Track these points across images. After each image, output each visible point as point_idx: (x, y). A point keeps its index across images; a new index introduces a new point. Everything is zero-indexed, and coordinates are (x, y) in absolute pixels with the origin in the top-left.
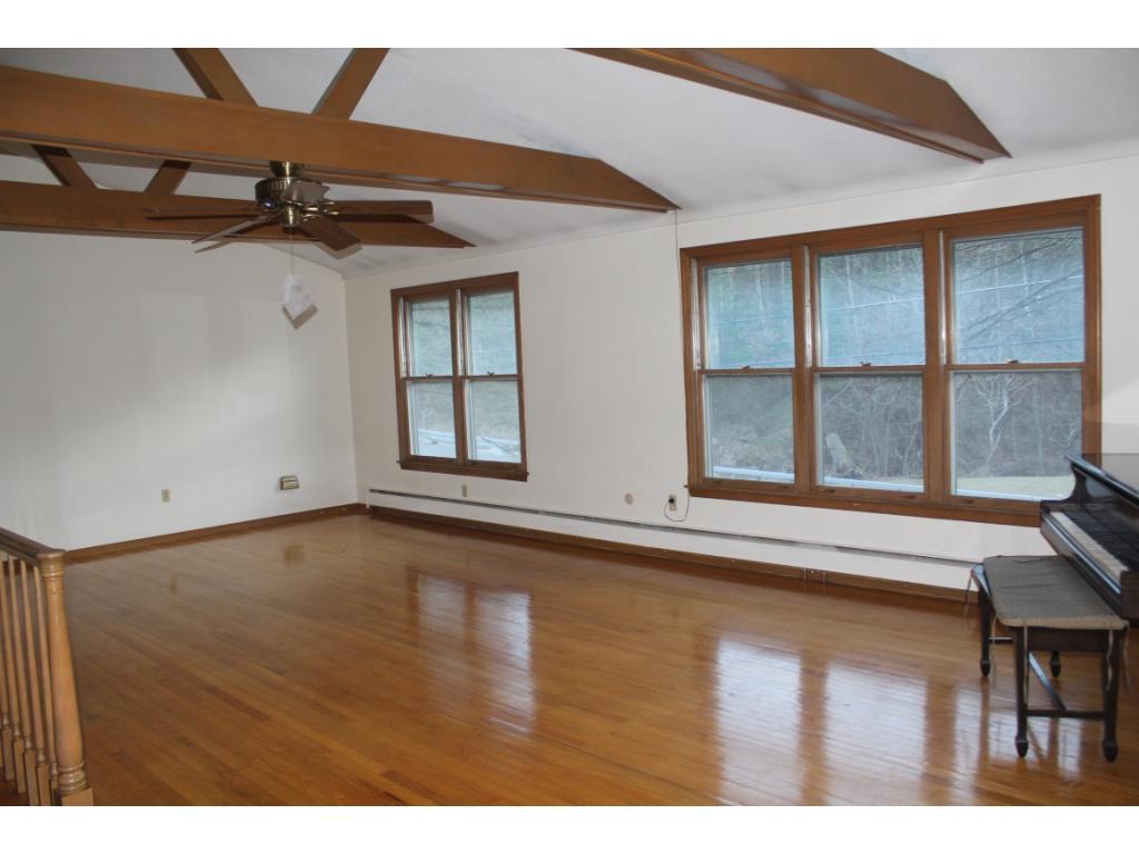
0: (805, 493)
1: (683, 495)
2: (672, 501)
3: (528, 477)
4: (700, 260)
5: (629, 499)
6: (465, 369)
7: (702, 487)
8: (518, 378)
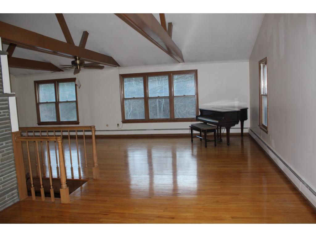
0: (147, 120)
1: (121, 123)
2: (118, 125)
3: (80, 124)
4: (123, 77)
5: (107, 125)
6: (59, 100)
7: (125, 121)
8: (76, 102)
